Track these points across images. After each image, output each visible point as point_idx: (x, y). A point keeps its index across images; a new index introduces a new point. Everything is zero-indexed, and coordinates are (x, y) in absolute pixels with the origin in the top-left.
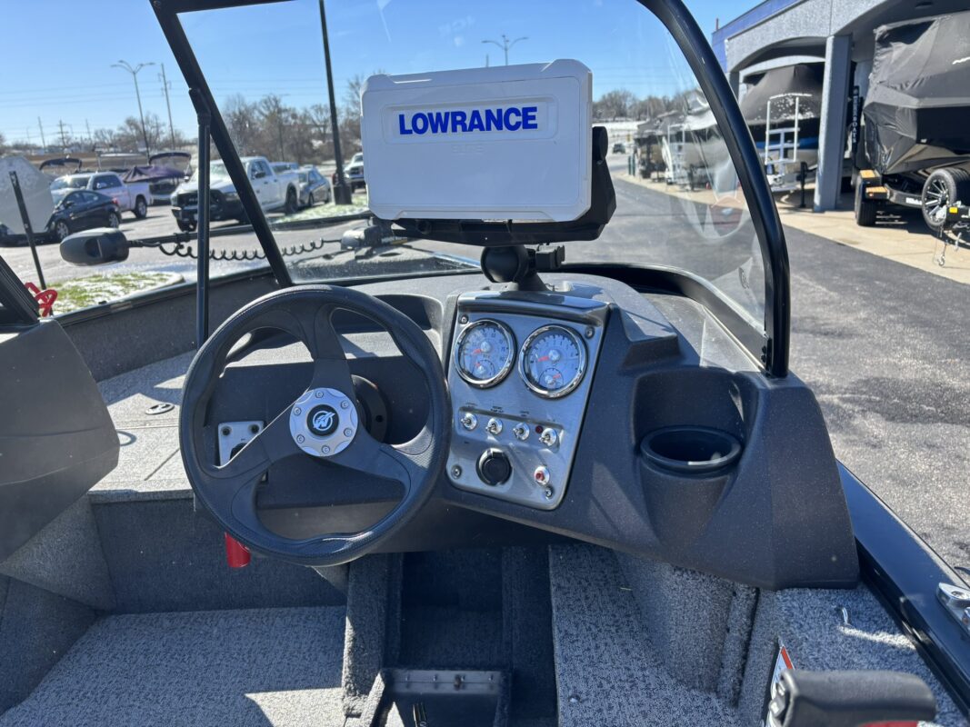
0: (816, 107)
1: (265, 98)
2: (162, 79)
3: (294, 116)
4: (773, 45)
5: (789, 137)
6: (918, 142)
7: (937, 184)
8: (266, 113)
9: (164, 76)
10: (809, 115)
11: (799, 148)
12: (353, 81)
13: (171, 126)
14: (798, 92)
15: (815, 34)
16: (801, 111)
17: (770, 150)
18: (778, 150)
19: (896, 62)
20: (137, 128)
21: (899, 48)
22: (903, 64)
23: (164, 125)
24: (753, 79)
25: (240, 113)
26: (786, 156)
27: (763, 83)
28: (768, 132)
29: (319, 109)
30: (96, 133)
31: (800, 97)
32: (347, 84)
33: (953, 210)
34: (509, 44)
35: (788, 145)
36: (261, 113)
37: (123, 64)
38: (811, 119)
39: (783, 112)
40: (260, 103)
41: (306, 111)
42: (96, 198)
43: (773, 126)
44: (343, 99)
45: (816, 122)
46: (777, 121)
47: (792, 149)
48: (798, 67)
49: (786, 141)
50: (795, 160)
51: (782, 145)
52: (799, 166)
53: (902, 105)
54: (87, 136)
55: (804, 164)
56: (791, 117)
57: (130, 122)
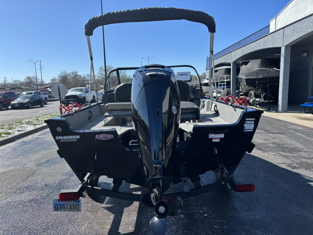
0: (230, 78)
1: (73, 72)
2: (40, 65)
3: (80, 77)
4: (220, 63)
5: (224, 85)
6: (247, 85)
7: (251, 94)
8: (73, 76)
9: (41, 64)
10: (229, 80)
11: (226, 88)
12: (101, 67)
13: (42, 79)
14: (226, 75)
15: (228, 62)
16: (227, 79)
17: (220, 88)
18: (221, 88)
19: (243, 69)
20: (30, 79)
21: (244, 66)
22: (245, 69)
23: (39, 79)
24: (216, 71)
25: (65, 76)
26: (223, 89)
27: (218, 72)
28: (219, 84)
29: (88, 75)
30: (14, 81)
31: (226, 76)
32: (99, 68)
33: (254, 99)
34: (149, 59)
35: (224, 87)
36: (71, 76)
37: (32, 61)
38: (229, 81)
39: (223, 79)
40: (71, 73)
41: (84, 76)
42: (38, 97)
43: (220, 82)
44: (97, 73)
45: (230, 82)
46: (221, 81)
47: (225, 88)
48: (226, 69)
49: (223, 86)
50: (225, 90)
51: (222, 87)
52: (227, 92)
53: (243, 78)
54: (12, 82)
55: (228, 92)
56: (224, 80)
57: (28, 78)
